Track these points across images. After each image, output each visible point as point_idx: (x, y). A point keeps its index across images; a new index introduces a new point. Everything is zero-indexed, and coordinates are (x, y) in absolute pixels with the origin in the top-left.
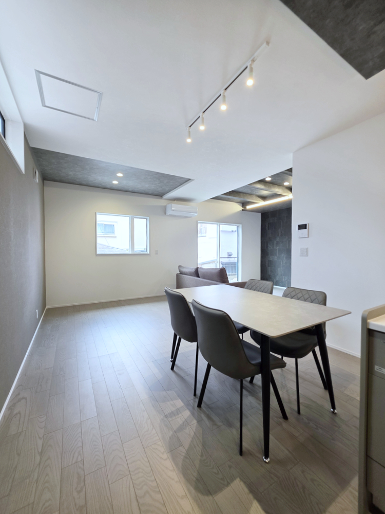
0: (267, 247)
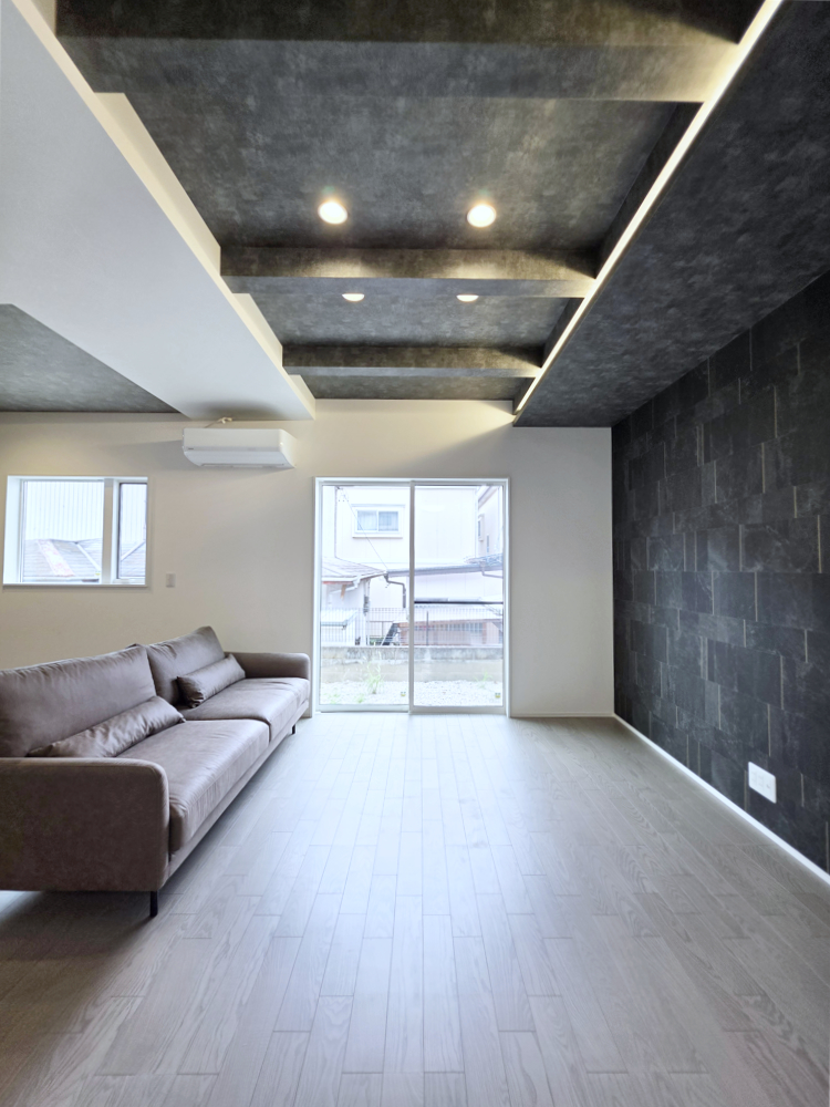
0: (629, 563)
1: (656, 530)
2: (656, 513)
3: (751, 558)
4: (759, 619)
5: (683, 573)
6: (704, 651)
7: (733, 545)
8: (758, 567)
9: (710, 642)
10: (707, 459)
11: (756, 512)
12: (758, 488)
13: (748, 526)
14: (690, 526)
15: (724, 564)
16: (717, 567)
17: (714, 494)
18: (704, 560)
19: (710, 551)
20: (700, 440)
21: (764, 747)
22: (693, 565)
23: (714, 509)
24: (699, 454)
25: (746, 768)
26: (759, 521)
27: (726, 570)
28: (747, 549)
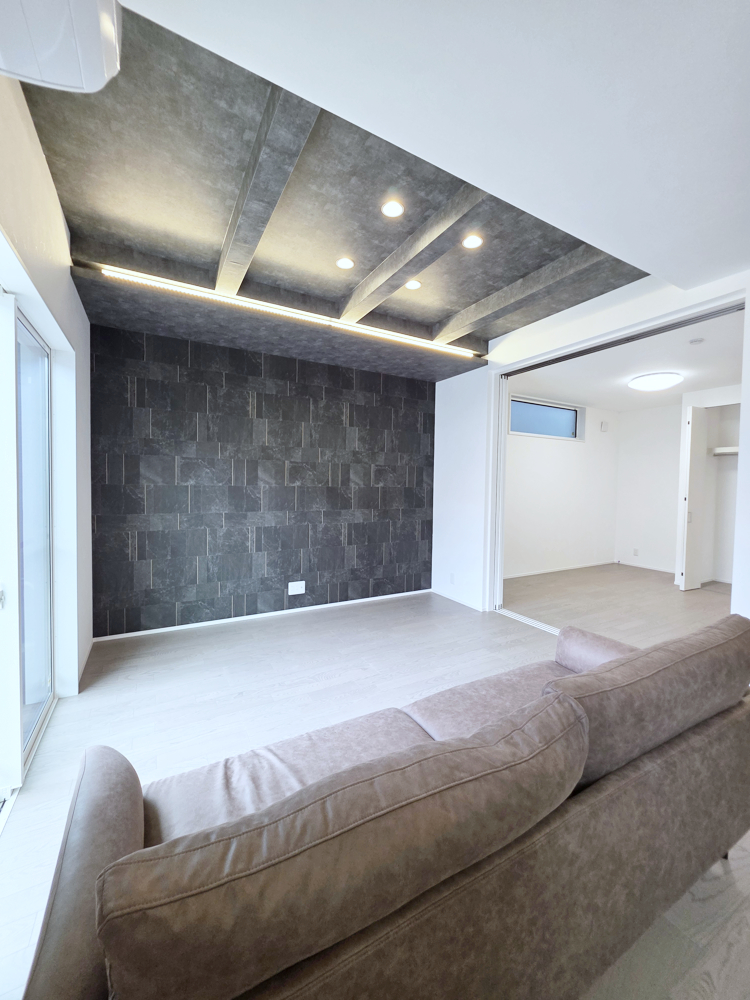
0: (134, 477)
1: (191, 451)
2: (193, 438)
3: (293, 478)
4: (298, 508)
5: (230, 487)
6: (252, 536)
7: (279, 473)
8: (298, 483)
9: (258, 529)
10: (259, 415)
11: (298, 456)
12: (299, 445)
13: (291, 462)
14: (240, 455)
15: (273, 482)
16: (265, 481)
17: (266, 439)
18: (253, 480)
19: (260, 473)
20: (252, 401)
21: (298, 571)
22: (243, 483)
23: (264, 449)
24: (252, 409)
25: (287, 587)
26: (299, 460)
27: (274, 485)
28: (290, 474)
